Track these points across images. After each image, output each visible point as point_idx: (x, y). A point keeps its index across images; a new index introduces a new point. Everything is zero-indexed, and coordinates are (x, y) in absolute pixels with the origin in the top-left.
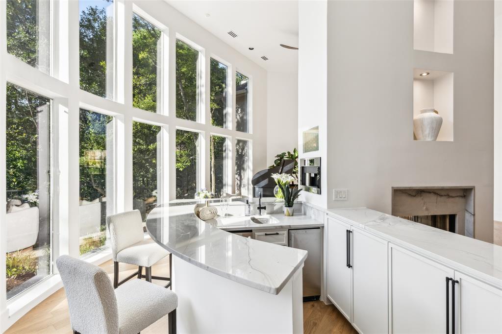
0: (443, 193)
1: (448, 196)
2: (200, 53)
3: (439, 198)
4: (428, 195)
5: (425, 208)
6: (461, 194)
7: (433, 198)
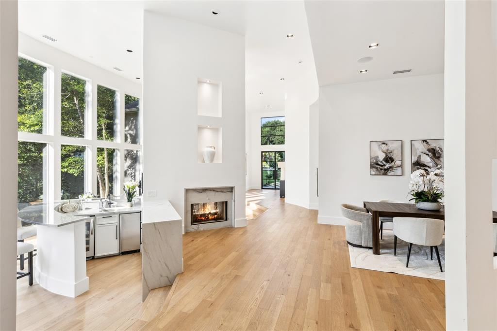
0: (218, 190)
1: (222, 192)
2: (87, 82)
3: (216, 193)
4: (209, 192)
5: (207, 198)
6: (230, 190)
7: (212, 193)
